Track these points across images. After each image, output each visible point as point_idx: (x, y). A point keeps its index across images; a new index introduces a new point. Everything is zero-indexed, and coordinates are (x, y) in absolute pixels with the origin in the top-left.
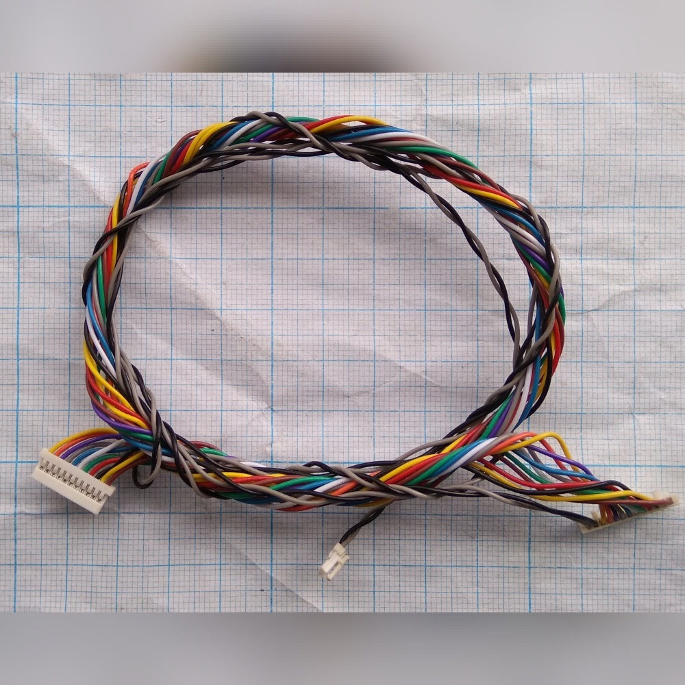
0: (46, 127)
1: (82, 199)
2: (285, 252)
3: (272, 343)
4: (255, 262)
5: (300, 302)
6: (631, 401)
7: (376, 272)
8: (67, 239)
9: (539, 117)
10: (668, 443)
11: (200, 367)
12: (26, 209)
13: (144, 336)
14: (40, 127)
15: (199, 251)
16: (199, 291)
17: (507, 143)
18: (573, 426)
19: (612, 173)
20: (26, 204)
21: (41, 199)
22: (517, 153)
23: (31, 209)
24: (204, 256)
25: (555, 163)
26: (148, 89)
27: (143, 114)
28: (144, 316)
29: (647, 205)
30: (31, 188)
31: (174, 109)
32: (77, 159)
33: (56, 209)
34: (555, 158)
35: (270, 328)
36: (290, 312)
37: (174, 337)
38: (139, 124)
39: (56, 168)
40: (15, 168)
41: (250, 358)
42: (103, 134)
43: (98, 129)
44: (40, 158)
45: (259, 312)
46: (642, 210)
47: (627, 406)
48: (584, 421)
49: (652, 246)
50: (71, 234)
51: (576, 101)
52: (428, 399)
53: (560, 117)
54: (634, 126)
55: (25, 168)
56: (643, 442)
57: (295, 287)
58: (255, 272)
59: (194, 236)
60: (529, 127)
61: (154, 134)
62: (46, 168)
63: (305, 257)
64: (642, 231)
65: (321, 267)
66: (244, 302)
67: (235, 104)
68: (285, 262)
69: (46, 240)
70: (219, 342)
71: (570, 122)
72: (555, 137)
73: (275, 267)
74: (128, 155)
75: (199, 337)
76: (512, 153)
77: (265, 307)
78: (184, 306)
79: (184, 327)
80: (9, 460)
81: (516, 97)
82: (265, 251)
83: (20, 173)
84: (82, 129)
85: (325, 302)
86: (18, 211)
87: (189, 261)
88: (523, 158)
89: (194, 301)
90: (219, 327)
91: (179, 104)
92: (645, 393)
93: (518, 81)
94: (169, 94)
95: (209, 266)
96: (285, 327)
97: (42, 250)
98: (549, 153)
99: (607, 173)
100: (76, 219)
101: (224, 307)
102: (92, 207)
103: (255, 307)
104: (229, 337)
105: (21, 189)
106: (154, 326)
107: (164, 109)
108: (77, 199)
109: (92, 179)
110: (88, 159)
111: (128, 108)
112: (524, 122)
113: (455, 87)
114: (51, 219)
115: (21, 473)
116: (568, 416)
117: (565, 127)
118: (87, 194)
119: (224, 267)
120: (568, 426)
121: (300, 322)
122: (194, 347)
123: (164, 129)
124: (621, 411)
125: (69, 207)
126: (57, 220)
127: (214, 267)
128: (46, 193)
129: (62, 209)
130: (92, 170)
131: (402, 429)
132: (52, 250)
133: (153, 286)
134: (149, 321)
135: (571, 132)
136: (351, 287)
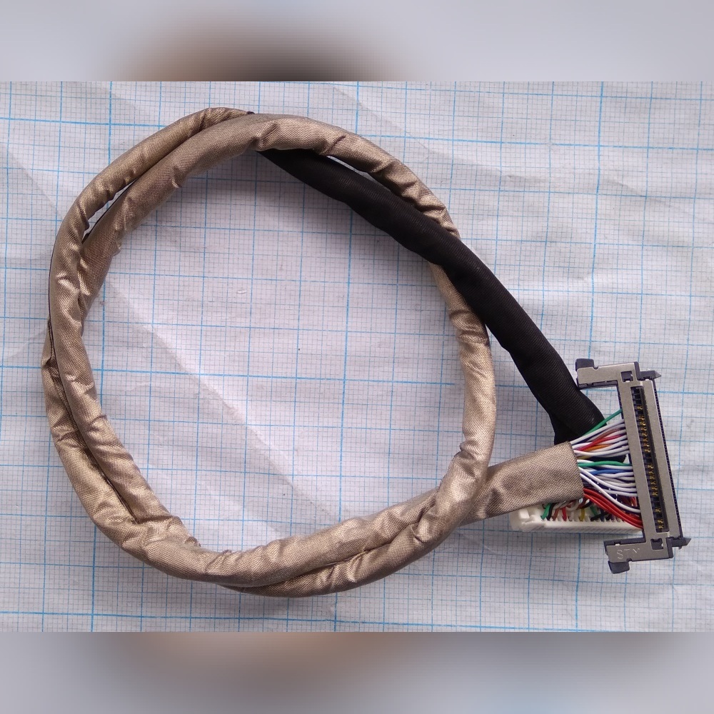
0: (132, 296)
1: (163, 365)
2: (354, 421)
3: (340, 509)
4: (326, 430)
5: (367, 470)
6: (671, 573)
7: (440, 443)
8: (148, 403)
9: (600, 305)
10: (703, 612)
11: (269, 528)
12: (110, 373)
13: (217, 498)
14: (126, 296)
15: (273, 418)
16: (272, 458)
17: (569, 328)
18: (618, 594)
19: (665, 361)
20: (110, 368)
21: (125, 364)
22: (578, 338)
23: (114, 373)
24: (278, 423)
25: (613, 349)
26: (231, 261)
27: (225, 285)
28: (218, 478)
29: (695, 391)
30: (115, 353)
31: (254, 282)
32: (160, 326)
33: (139, 374)
34: (613, 345)
35: (338, 493)
36: (357, 479)
37: (246, 499)
38: (220, 295)
39: (140, 335)
40: (101, 333)
41: (318, 522)
42: (186, 303)
43: (181, 298)
44: (126, 325)
45: (329, 478)
46: (690, 395)
47: (667, 577)
48: (628, 591)
49: (698, 430)
50: (152, 399)
51: (635, 291)
52: (484, 565)
53: (619, 305)
54: (687, 318)
55: (111, 334)
56: (680, 611)
57: (363, 455)
58: (325, 439)
59: (269, 403)
60: (590, 314)
61: (234, 305)
62: (130, 335)
63: (374, 426)
64: (689, 415)
65: (388, 437)
66: (315, 468)
67: (313, 279)
68: (354, 430)
69: (128, 403)
70: (289, 506)
71: (629, 311)
72: (613, 325)
73: (344, 435)
74: (209, 324)
75: (270, 500)
76: (573, 338)
77: (334, 474)
78: (257, 471)
79: (256, 490)
80: (85, 612)
81: (579, 285)
82: (335, 420)
83: (106, 338)
84: (166, 297)
85: (391, 470)
86: (102, 374)
87: (263, 428)
88: (583, 343)
89: (267, 467)
90: (290, 492)
91: (260, 277)
92: (684, 565)
93: (581, 270)
94: (250, 267)
95: (282, 433)
96: (352, 494)
97: (123, 412)
98: (607, 339)
99: (660, 361)
100: (158, 384)
101: (295, 473)
102: (173, 373)
103: (324, 473)
104: (300, 502)
105: (106, 353)
106: (228, 488)
107: (245, 281)
108: (159, 365)
109: (174, 346)
110: (171, 327)
111: (211, 280)
112: (585, 309)
113: (522, 273)
114: (133, 384)
115: (97, 625)
116: (614, 585)
117: (623, 315)
118: (168, 361)
119: (296, 433)
120: (613, 595)
121: (366, 489)
122: (265, 509)
123: (244, 301)
124: (662, 582)
125: (151, 372)
126: (139, 384)
127: (287, 433)
128: (130, 359)
129: (144, 375)
130: (174, 337)
131: (459, 594)
132: (133, 413)
133: (228, 450)
134: (223, 483)
135: (628, 320)
136: (415, 456)
